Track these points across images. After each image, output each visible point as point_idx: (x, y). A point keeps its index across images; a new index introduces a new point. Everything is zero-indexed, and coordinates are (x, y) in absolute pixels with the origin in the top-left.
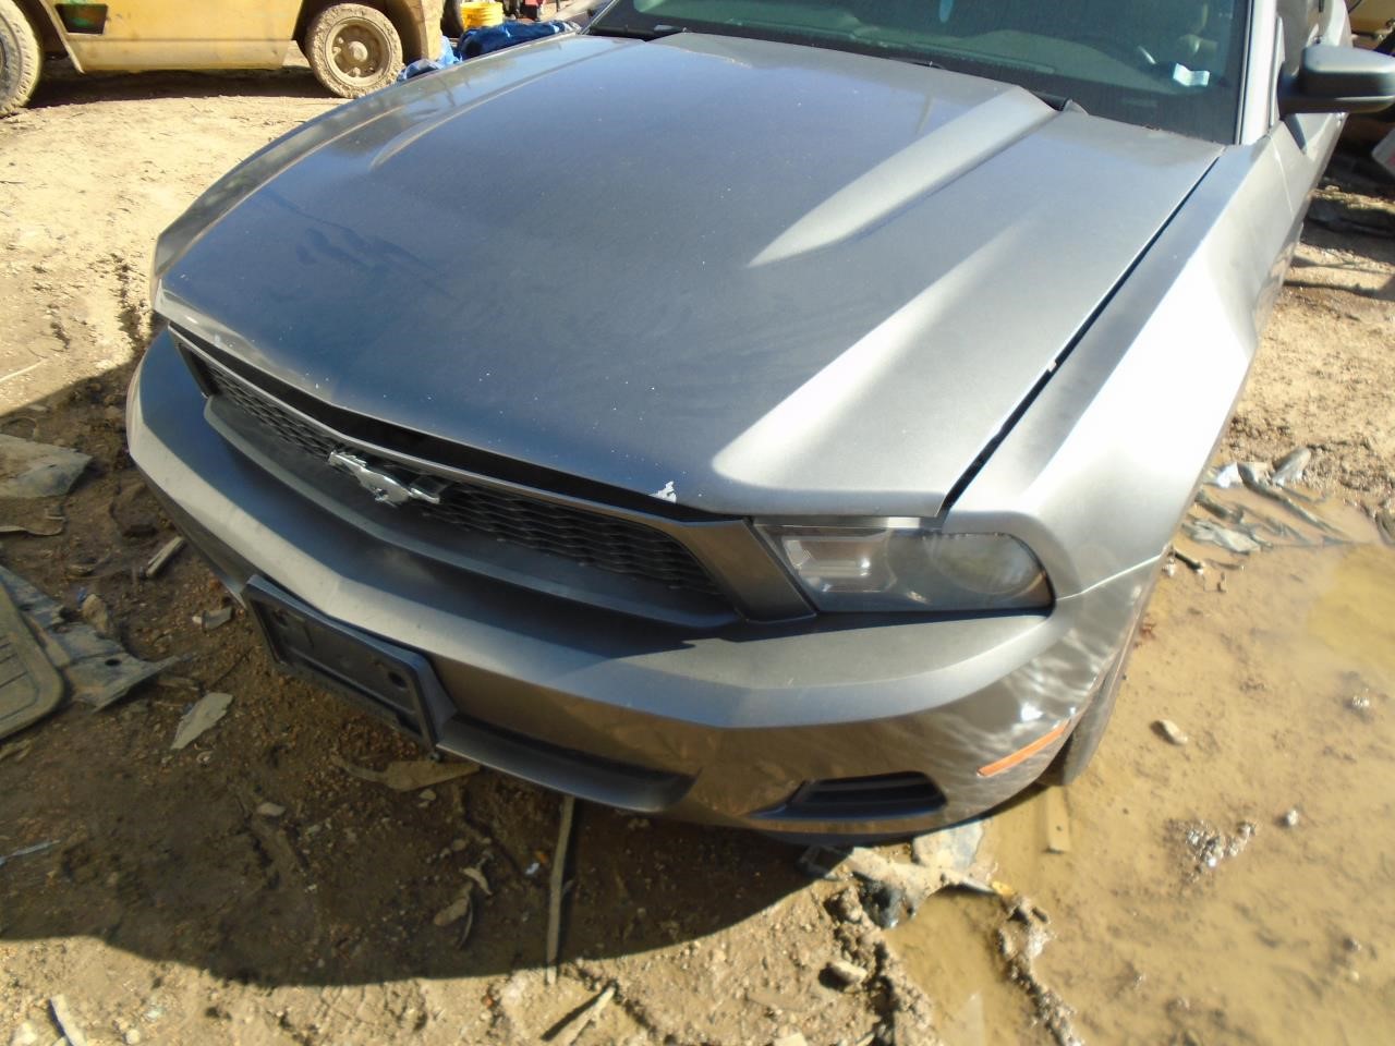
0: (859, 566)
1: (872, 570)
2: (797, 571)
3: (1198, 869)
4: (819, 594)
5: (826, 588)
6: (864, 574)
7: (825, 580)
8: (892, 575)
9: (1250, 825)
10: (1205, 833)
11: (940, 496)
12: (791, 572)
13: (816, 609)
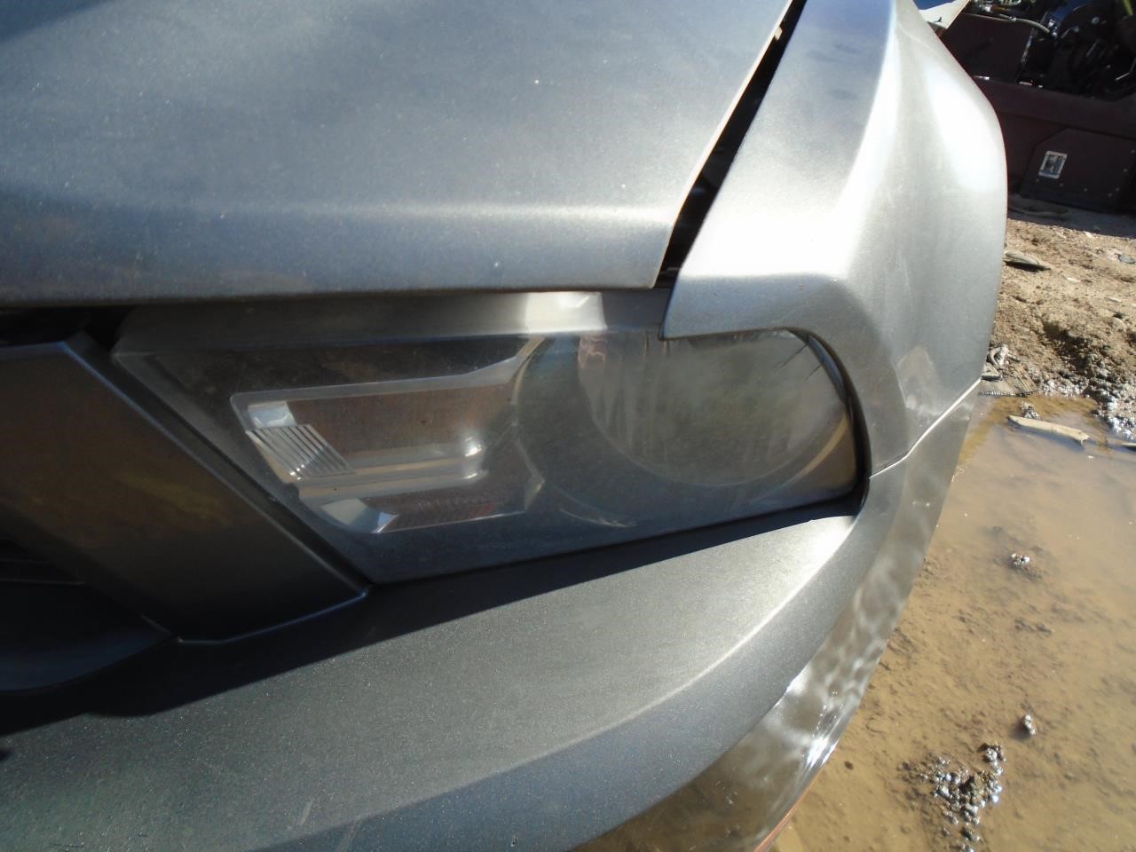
0: (458, 454)
1: (489, 460)
2: (292, 489)
3: (965, 833)
4: (361, 539)
5: (383, 523)
6: (472, 476)
7: (376, 504)
8: (533, 470)
9: (993, 748)
10: (953, 776)
11: (657, 233)
12: (277, 495)
13: (364, 580)
